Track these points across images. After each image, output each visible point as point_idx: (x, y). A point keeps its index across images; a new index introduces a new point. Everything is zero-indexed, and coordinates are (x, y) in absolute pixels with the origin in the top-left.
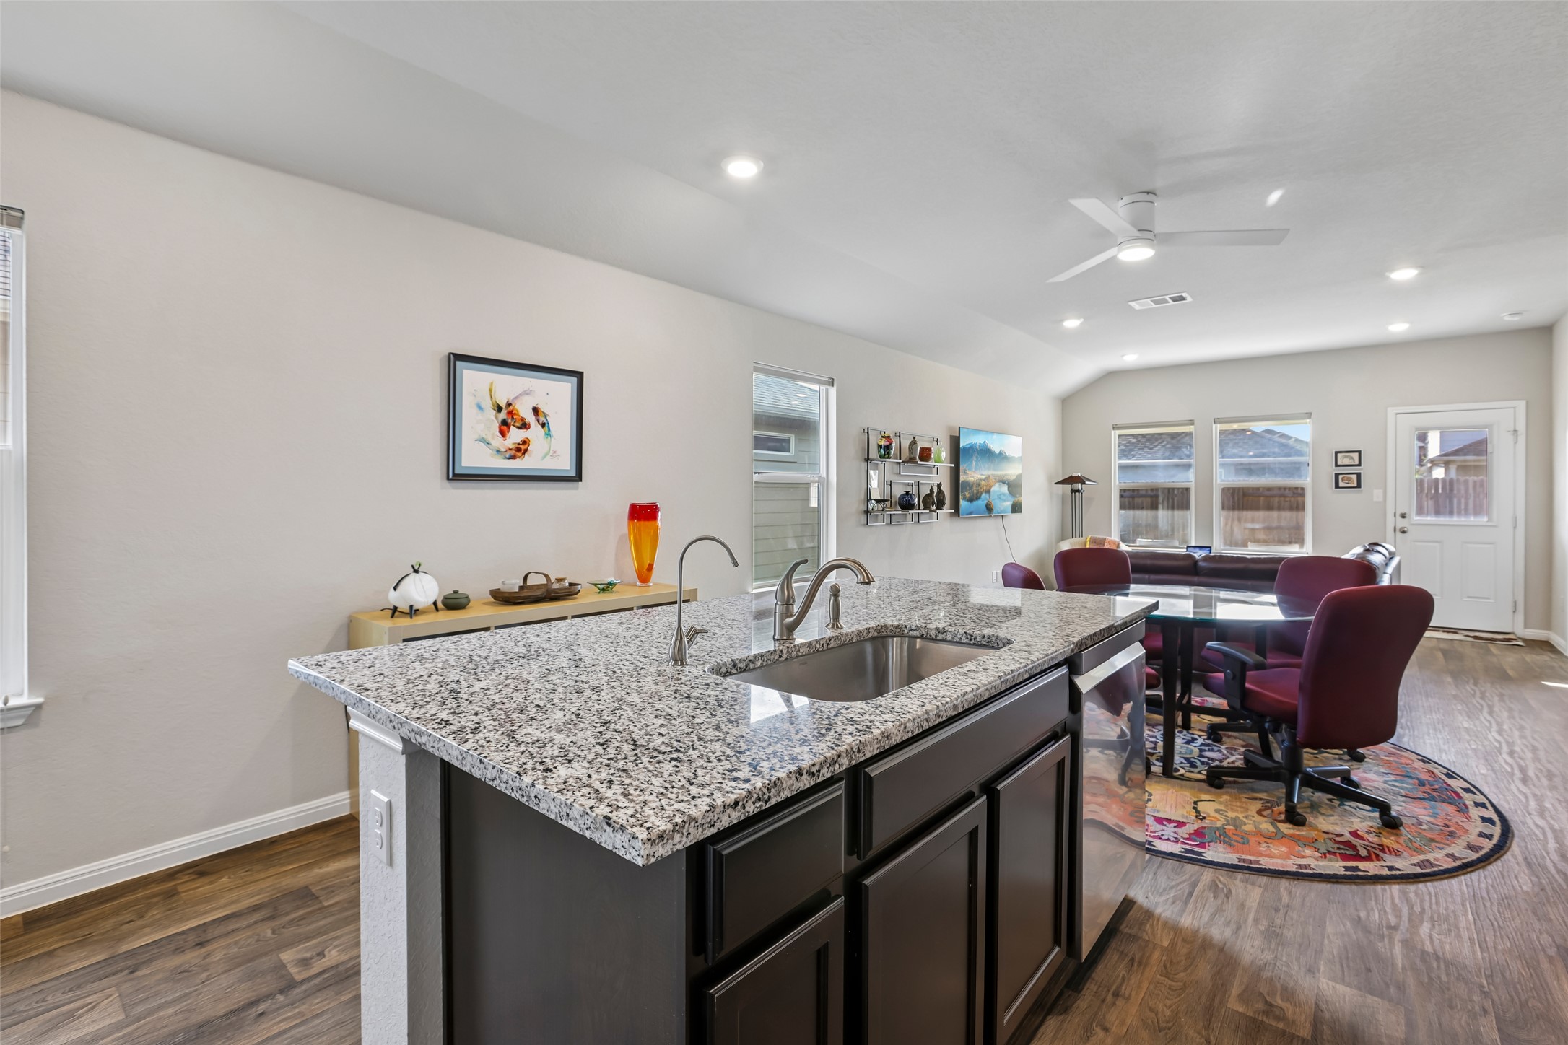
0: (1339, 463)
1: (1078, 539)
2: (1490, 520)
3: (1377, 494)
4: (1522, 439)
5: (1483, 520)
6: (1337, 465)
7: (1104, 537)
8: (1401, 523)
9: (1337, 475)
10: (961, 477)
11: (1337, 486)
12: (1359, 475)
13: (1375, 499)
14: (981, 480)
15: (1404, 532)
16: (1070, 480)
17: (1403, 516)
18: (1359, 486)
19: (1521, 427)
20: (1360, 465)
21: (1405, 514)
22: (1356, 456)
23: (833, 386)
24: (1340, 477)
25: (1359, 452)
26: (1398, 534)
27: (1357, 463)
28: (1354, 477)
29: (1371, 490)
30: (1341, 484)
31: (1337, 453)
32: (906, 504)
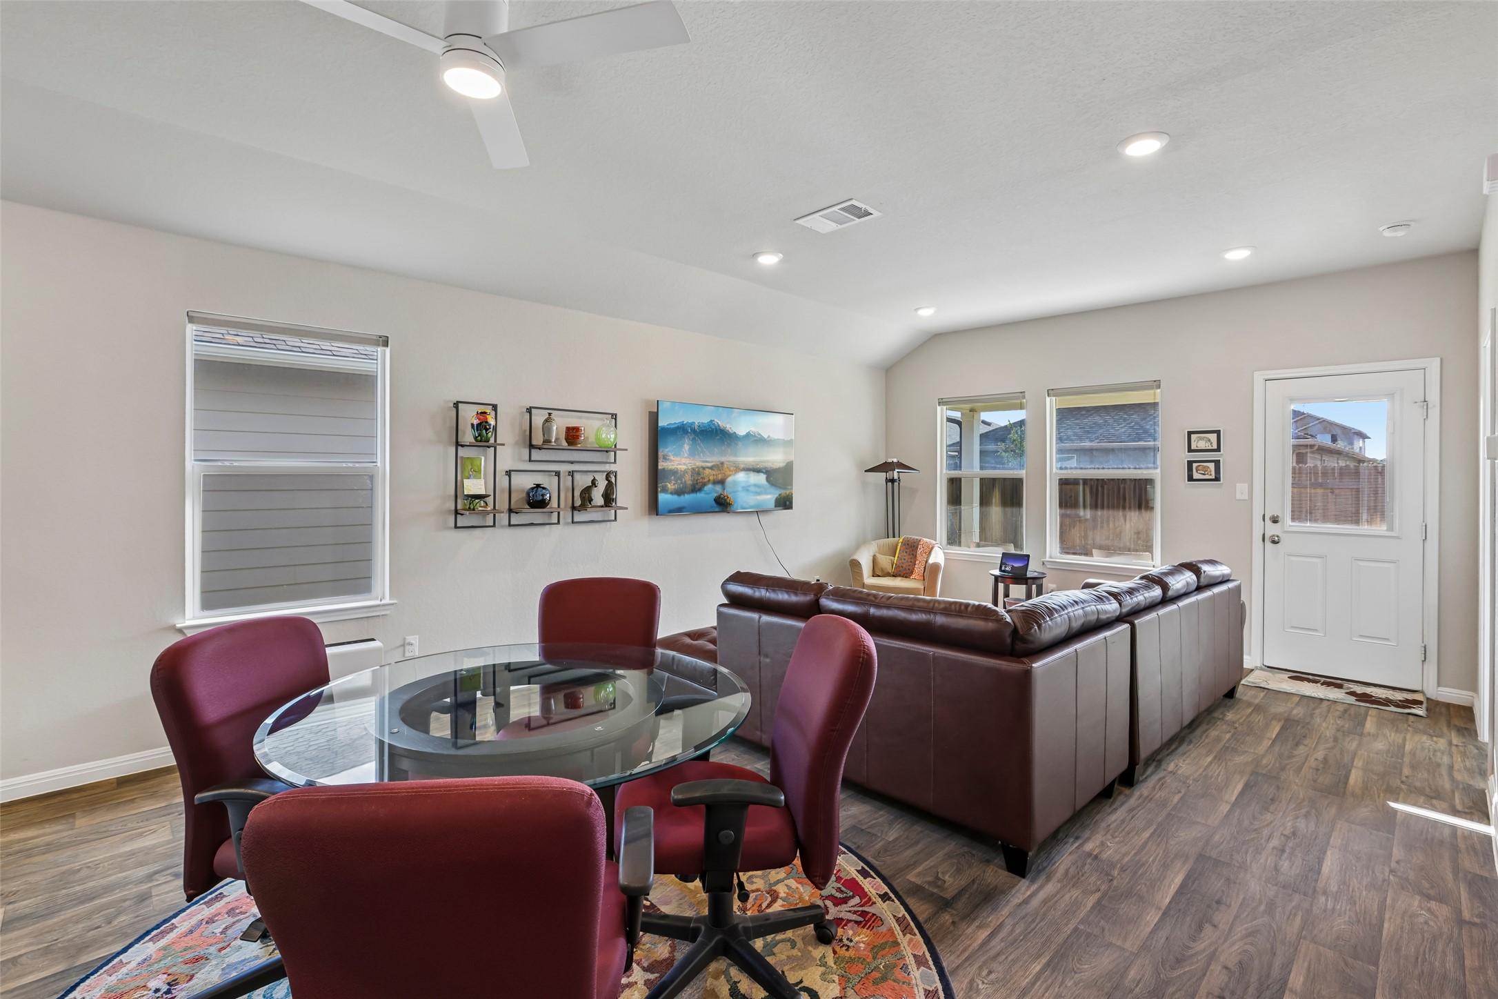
0: (1193, 447)
1: (891, 540)
2: (1391, 528)
3: (1241, 490)
4: (1435, 413)
5: (1380, 528)
6: (1190, 450)
7: (919, 538)
8: (1272, 530)
9: (1190, 463)
10: (659, 464)
11: (1190, 478)
12: (1217, 463)
13: (1239, 497)
14: (704, 468)
15: (1274, 542)
16: (885, 467)
17: (1275, 520)
18: (1217, 479)
19: (1434, 396)
20: (1218, 449)
21: (1278, 517)
22: (1213, 437)
23: (387, 346)
24: (1195, 465)
25: (1218, 432)
26: (1268, 544)
27: (1215, 447)
28: (1212, 465)
29: (1235, 487)
30: (1196, 476)
31: (1190, 433)
32: (536, 500)
